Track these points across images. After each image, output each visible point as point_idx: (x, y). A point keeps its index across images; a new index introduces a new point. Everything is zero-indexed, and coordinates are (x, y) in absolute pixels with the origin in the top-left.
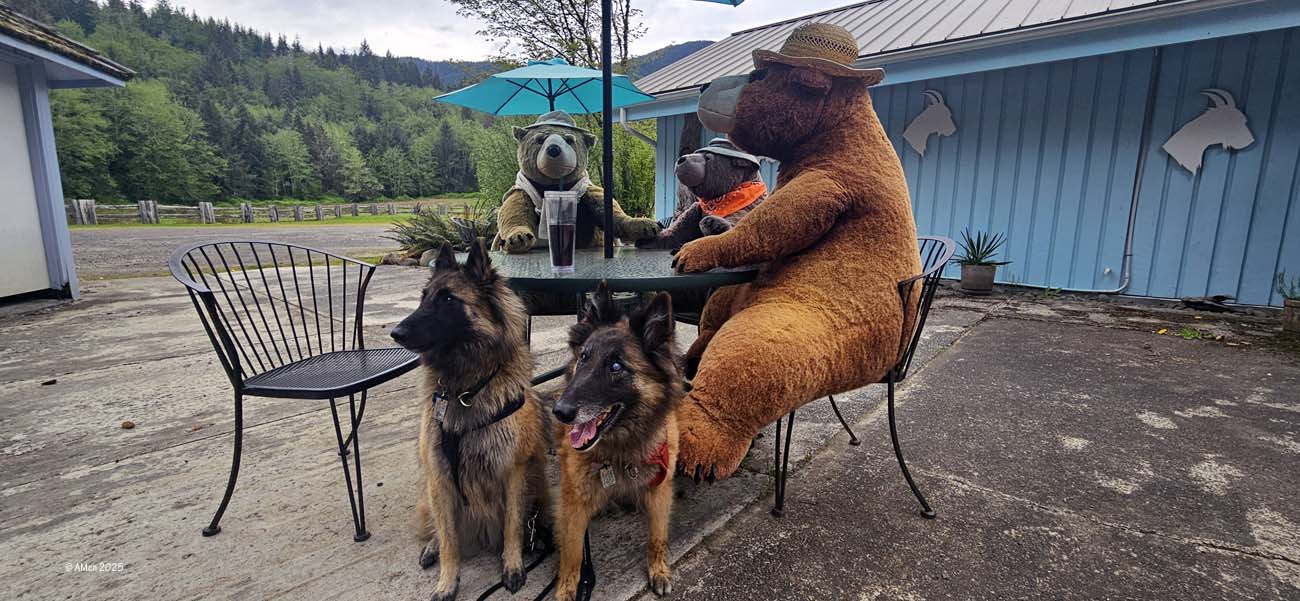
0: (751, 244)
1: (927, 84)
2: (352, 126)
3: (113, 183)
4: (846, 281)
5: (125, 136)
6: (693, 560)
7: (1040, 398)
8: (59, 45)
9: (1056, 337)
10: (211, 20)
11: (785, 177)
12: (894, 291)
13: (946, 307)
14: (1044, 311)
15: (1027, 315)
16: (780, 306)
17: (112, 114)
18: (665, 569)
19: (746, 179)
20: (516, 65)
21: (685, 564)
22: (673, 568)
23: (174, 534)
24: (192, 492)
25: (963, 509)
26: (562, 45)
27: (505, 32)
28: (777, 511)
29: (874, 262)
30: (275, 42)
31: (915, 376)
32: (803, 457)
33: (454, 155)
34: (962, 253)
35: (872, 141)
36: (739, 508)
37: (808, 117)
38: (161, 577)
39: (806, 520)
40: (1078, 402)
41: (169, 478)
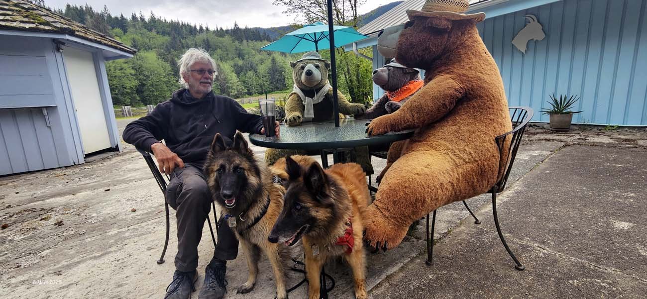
0: (407, 119)
1: (527, 12)
2: (232, 63)
3: (138, 98)
4: (463, 138)
5: (141, 77)
6: (380, 288)
7: (599, 196)
8: (106, 42)
9: (613, 156)
10: (172, 21)
11: (428, 79)
12: (493, 142)
13: (540, 140)
14: (605, 140)
15: (594, 143)
16: (424, 153)
17: (135, 67)
18: (364, 293)
19: (412, 79)
20: (302, 26)
21: (376, 291)
22: (369, 292)
23: (146, 262)
24: (155, 243)
25: (542, 265)
26: (323, 13)
27: (296, 11)
28: (429, 262)
29: (480, 126)
30: (198, 28)
31: (518, 182)
32: (446, 231)
33: (278, 72)
34: (551, 108)
35: (478, 55)
36: (407, 260)
37: (438, 45)
38: (139, 283)
39: (445, 268)
40: (626, 198)
41: (146, 236)
